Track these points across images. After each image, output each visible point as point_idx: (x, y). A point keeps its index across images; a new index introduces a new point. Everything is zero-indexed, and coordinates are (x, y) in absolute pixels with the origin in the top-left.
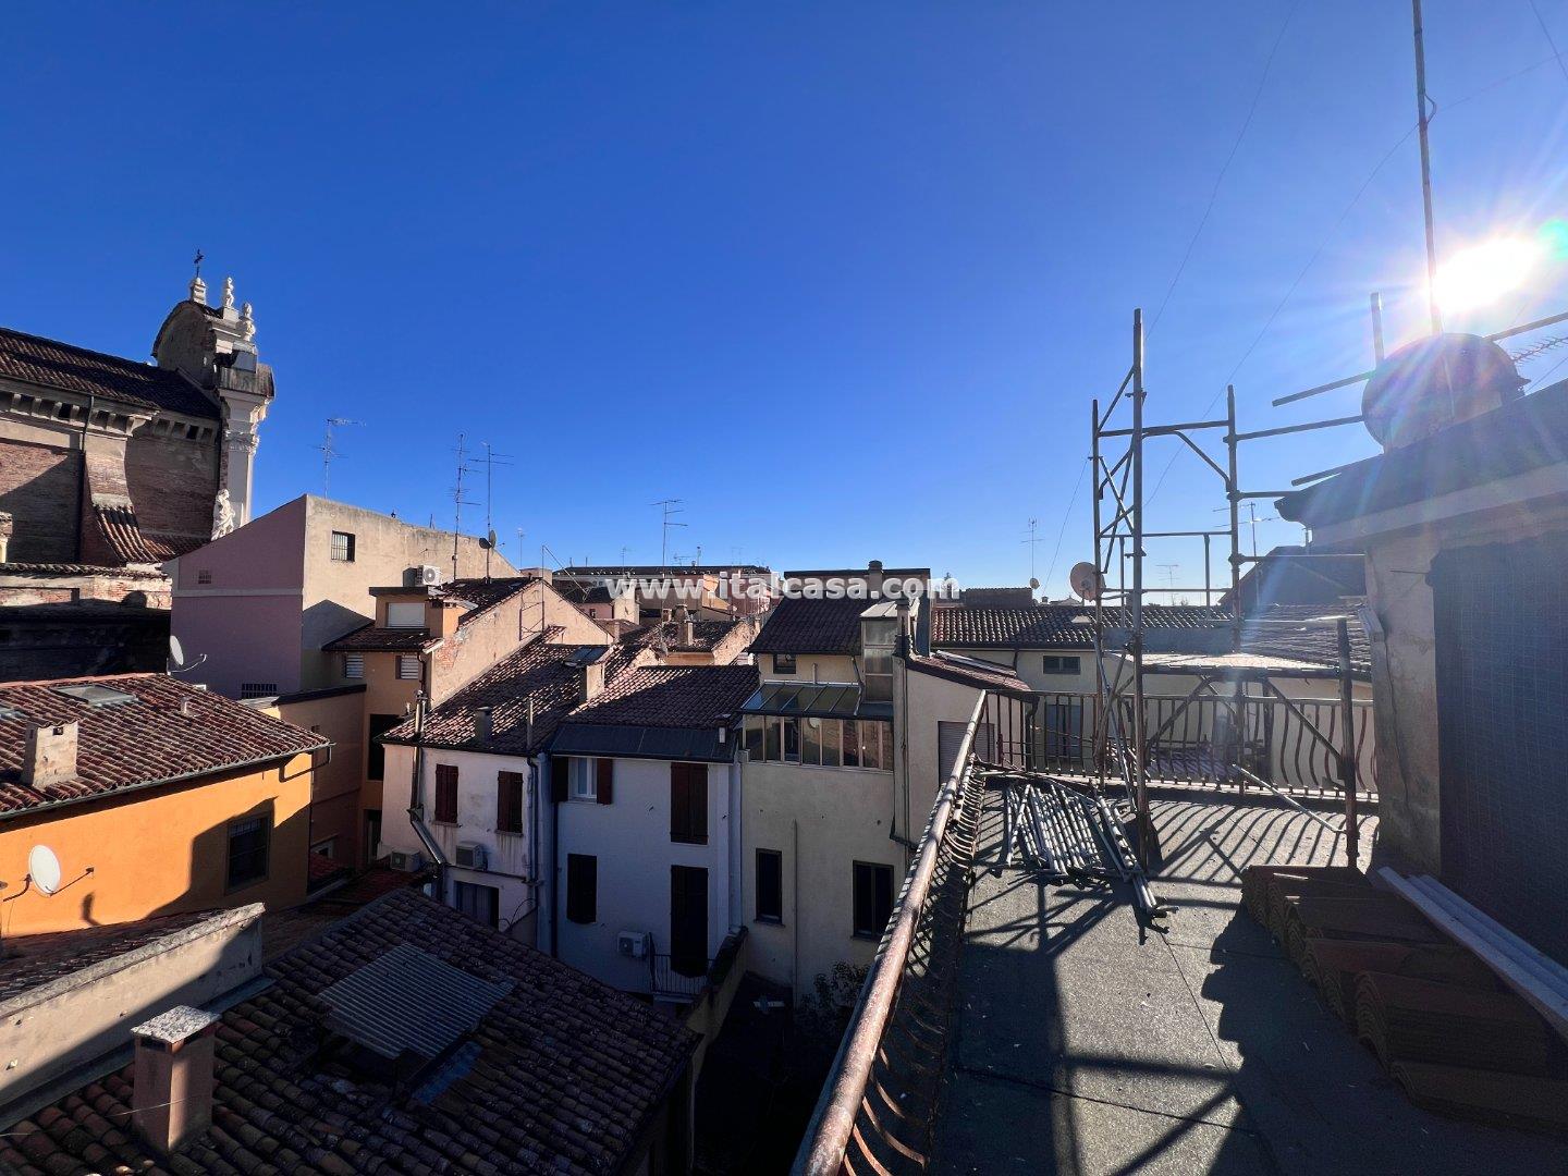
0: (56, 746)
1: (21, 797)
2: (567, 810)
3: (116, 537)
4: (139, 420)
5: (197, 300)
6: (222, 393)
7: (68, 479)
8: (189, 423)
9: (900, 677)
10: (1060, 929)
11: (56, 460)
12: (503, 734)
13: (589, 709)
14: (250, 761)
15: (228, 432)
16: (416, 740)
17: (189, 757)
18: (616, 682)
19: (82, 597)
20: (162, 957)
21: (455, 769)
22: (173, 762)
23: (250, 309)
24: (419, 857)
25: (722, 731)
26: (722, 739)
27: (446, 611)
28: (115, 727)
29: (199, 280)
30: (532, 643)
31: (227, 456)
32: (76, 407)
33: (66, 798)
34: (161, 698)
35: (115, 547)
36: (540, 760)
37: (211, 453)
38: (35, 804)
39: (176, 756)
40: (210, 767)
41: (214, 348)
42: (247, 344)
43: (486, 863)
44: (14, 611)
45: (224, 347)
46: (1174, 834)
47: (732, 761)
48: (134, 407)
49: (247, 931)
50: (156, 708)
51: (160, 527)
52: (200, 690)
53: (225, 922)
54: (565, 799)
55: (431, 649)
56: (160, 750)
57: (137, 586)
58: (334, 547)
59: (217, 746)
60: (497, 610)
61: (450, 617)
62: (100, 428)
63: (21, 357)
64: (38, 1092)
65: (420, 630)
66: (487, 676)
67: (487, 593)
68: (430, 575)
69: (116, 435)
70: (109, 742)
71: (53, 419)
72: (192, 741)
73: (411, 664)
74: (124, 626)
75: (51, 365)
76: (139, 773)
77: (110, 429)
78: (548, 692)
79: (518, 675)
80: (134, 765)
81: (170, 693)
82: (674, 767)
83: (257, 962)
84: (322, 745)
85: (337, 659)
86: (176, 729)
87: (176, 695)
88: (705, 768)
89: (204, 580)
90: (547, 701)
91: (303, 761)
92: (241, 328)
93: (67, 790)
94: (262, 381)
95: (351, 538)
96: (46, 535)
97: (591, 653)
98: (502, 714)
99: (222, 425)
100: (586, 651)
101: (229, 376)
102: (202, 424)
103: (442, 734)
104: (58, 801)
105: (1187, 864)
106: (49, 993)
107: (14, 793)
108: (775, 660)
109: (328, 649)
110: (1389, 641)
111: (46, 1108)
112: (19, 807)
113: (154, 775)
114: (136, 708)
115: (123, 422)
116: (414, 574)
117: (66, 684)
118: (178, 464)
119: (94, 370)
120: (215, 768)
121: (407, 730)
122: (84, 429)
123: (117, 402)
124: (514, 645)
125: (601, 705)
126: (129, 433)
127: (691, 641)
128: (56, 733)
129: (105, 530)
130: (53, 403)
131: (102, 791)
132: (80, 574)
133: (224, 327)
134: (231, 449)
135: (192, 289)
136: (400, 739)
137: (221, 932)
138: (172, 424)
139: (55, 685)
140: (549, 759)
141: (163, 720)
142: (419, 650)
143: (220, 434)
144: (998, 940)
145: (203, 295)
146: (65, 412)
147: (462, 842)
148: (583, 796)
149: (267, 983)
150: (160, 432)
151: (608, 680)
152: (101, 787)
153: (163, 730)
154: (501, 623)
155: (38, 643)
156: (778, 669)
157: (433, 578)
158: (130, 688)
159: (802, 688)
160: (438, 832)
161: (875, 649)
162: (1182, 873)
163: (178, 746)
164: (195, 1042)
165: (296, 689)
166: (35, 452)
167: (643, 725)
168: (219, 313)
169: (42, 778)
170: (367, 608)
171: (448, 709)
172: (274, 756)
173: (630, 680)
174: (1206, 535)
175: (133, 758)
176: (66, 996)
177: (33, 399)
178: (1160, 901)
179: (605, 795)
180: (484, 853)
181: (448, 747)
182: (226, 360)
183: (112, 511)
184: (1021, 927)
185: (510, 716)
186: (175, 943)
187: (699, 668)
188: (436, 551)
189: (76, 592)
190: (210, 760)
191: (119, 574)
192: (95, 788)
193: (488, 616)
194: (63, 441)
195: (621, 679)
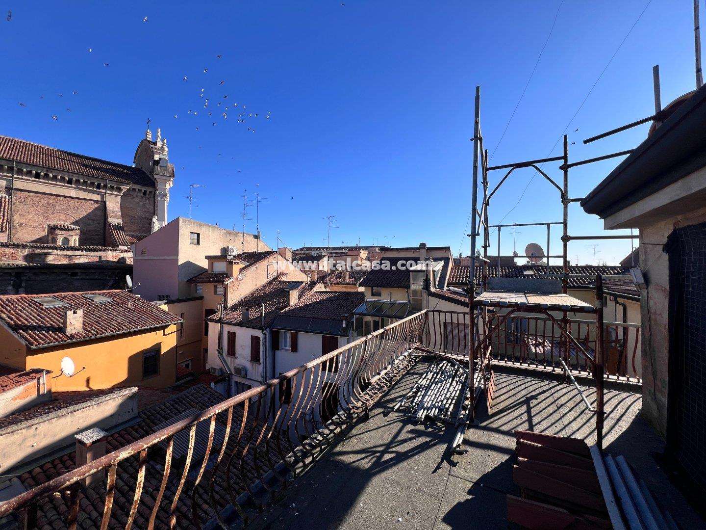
0: (75, 318)
1: (61, 338)
2: (279, 354)
3: (116, 236)
4: (125, 188)
5: (148, 139)
6: (155, 176)
7: (99, 213)
8: (143, 189)
9: (425, 299)
10: (393, 455)
11: (96, 206)
12: (254, 319)
13: (289, 310)
14: (150, 327)
15: (157, 192)
16: (220, 321)
17: (126, 324)
18: (304, 298)
19: (102, 259)
20: (95, 406)
21: (234, 333)
22: (120, 326)
23: (165, 141)
24: (221, 370)
25: (344, 322)
26: (344, 326)
27: (234, 266)
28: (102, 311)
29: (149, 131)
30: (272, 280)
31: (157, 202)
32: (102, 184)
33: (77, 339)
34: (121, 300)
35: (115, 240)
36: (267, 331)
37: (152, 202)
38: (66, 341)
39: (122, 324)
40: (134, 329)
41: (153, 158)
42: (165, 155)
43: (246, 374)
44: (79, 264)
45: (156, 157)
46: (509, 397)
47: (348, 336)
48: (123, 183)
49: (132, 398)
50: (118, 304)
51: (134, 231)
52: (137, 297)
53: (121, 394)
54: (278, 349)
55: (228, 282)
56: (116, 321)
57: (122, 255)
58: (192, 239)
59: (138, 320)
60: (257, 265)
61: (236, 268)
62: (111, 192)
63: (84, 165)
64: (44, 456)
65: (225, 274)
66: (252, 294)
67: (253, 258)
68: (232, 251)
69: (117, 195)
70: (98, 317)
71: (95, 189)
72: (129, 318)
73: (220, 289)
74: (118, 271)
75: (95, 168)
76: (105, 330)
77: (115, 193)
78: (275, 302)
79: (265, 294)
80: (104, 326)
81: (125, 298)
82: (323, 337)
83: (136, 411)
84: (179, 321)
85: (193, 285)
86: (124, 313)
87: (127, 299)
88: (337, 339)
89: (144, 253)
90: (274, 306)
91: (172, 328)
92: (162, 149)
93: (78, 335)
94: (170, 171)
95: (198, 235)
96: (93, 235)
97: (295, 285)
98: (255, 310)
99: (156, 190)
100: (294, 284)
101: (158, 169)
102: (148, 189)
103: (230, 319)
104: (74, 340)
105: (504, 418)
106: (48, 418)
107: (59, 336)
108: (372, 290)
109: (190, 281)
110: (649, 289)
111: (46, 463)
112: (59, 342)
113: (111, 331)
114: (111, 304)
115: (119, 190)
116: (225, 251)
117: (88, 293)
118: (139, 206)
119: (110, 169)
120: (136, 329)
121: (216, 317)
122: (105, 193)
123: (116, 182)
124: (265, 281)
125: (296, 308)
126: (121, 194)
127: (348, 280)
128: (75, 313)
129: (113, 234)
130: (94, 183)
131: (91, 337)
132: (101, 250)
133: (156, 149)
134: (159, 199)
135: (146, 134)
136: (214, 320)
137: (120, 398)
138: (137, 190)
139: (84, 294)
140: (271, 331)
141: (120, 309)
142: (222, 282)
143: (155, 193)
144: (349, 459)
145: (150, 137)
146: (99, 187)
147: (238, 365)
148: (285, 348)
149: (139, 420)
150: (133, 193)
151: (300, 296)
152: (91, 335)
153: (119, 313)
154: (259, 271)
155: (87, 277)
156: (373, 294)
157: (233, 252)
158: (110, 296)
159: (384, 303)
160: (228, 360)
161: (416, 286)
162: (494, 425)
163: (123, 320)
164: (97, 444)
165: (176, 298)
166: (89, 202)
167: (311, 318)
168: (155, 144)
169: (70, 331)
170: (205, 264)
171: (235, 308)
172: (160, 325)
173: (310, 298)
174: (548, 225)
175: (105, 324)
176: (55, 419)
177: (87, 182)
178: (466, 442)
179: (294, 348)
180: (246, 370)
181: (231, 324)
182: (157, 163)
183: (115, 225)
184: (371, 452)
185: (258, 311)
186: (100, 401)
187: (341, 292)
188: (234, 240)
189: (100, 257)
190: (133, 326)
191: (115, 250)
192: (88, 335)
193: (253, 268)
194: (98, 198)
195: (306, 297)
